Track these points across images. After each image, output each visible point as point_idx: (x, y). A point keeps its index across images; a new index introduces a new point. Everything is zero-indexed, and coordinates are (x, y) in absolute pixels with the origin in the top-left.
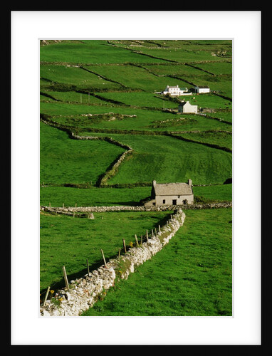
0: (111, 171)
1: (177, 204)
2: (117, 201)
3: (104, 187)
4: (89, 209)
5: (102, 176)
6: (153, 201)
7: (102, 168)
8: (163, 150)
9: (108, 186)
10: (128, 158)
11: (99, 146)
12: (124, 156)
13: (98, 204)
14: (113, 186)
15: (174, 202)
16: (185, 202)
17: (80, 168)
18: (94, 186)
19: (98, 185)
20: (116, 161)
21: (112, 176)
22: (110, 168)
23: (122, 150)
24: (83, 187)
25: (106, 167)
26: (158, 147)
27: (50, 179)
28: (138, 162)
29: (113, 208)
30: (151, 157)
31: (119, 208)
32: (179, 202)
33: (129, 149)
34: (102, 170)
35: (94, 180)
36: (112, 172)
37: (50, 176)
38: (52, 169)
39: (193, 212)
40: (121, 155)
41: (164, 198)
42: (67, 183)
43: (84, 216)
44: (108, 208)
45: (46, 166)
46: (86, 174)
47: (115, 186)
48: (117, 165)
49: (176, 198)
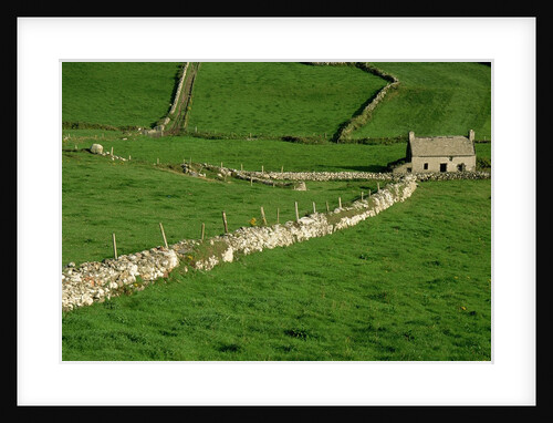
0: (359, 117)
1: (448, 170)
2: (351, 165)
3: (345, 142)
4: (303, 175)
5: (344, 125)
6: (408, 165)
7: (347, 111)
8: (451, 82)
9: (352, 142)
10: (391, 95)
11: (345, 76)
12: (383, 93)
13: (321, 168)
14: (359, 142)
15: (443, 167)
16: (461, 167)
17: (311, 112)
18: (331, 140)
19: (335, 139)
20: (370, 101)
21: (361, 125)
22: (359, 112)
23: (383, 82)
24: (312, 141)
25: (354, 111)
26: (443, 78)
27: (262, 128)
28: (406, 103)
29: (341, 175)
30: (429, 95)
31: (351, 175)
32: (452, 167)
33: (392, 81)
34: (345, 114)
35: (331, 131)
36: (362, 119)
37: (262, 124)
38: (267, 112)
39: (471, 183)
40: (378, 91)
41: (425, 161)
42: (287, 135)
43: (289, 185)
44: (332, 175)
45: (259, 108)
46: (320, 121)
47: (364, 142)
48: (371, 107)
49: (445, 160)
